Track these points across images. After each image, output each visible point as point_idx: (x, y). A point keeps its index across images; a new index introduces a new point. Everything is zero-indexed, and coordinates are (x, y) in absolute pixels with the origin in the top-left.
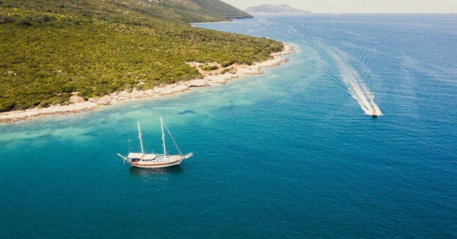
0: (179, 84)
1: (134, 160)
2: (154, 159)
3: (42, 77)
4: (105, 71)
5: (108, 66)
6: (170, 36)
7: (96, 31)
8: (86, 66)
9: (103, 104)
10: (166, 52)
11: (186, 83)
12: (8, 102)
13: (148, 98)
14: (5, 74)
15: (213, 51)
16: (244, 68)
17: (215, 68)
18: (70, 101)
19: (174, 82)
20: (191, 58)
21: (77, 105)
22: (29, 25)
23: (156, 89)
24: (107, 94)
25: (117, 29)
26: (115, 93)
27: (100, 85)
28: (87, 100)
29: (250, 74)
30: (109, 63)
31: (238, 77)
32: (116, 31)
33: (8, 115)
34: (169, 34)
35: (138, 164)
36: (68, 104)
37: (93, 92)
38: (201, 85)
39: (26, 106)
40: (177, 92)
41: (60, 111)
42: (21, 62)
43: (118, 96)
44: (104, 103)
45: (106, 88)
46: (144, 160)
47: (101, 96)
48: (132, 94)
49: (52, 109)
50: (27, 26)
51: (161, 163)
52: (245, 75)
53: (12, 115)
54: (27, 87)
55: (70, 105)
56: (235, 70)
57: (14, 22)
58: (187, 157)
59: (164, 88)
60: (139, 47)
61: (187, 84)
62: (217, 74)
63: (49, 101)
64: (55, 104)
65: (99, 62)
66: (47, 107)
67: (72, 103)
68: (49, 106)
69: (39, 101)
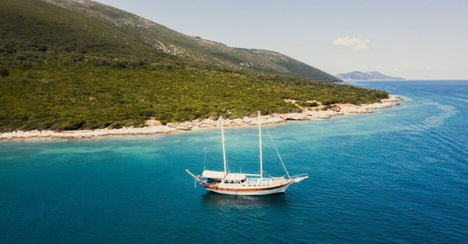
0: (273, 117)
1: (211, 181)
2: (243, 181)
3: (122, 102)
4: (190, 101)
5: (194, 97)
6: (262, 80)
7: (187, 74)
8: (170, 96)
9: (182, 129)
10: (258, 90)
11: (282, 115)
12: (78, 120)
13: (236, 127)
14: (86, 99)
15: (310, 92)
16: (349, 106)
17: (315, 105)
18: (146, 124)
19: (267, 114)
20: (286, 96)
21: (153, 127)
22: (124, 67)
23: (246, 119)
24: (188, 120)
25: (208, 74)
26: (198, 120)
27: (183, 112)
28: (164, 124)
29: (357, 112)
30: (195, 96)
31: (343, 114)
32: (206, 75)
33: (73, 133)
34: (261, 78)
35: (217, 188)
36: (142, 127)
37: (173, 117)
38: (299, 118)
39: (96, 126)
40: (271, 123)
41: (132, 133)
42: (106, 92)
43: (201, 123)
44: (184, 128)
45: (188, 114)
46: (227, 182)
47: (181, 122)
48: (217, 122)
49: (124, 130)
50: (122, 68)
51: (255, 188)
52: (351, 114)
53: (78, 134)
54: (104, 110)
55: (145, 127)
56: (339, 108)
57: (110, 65)
58: (298, 180)
59: (255, 118)
60: (229, 86)
61: (283, 117)
62: (317, 110)
63: (123, 123)
64: (129, 126)
65: (185, 95)
66: (119, 128)
67: (147, 126)
68: (121, 128)
69: (110, 122)
